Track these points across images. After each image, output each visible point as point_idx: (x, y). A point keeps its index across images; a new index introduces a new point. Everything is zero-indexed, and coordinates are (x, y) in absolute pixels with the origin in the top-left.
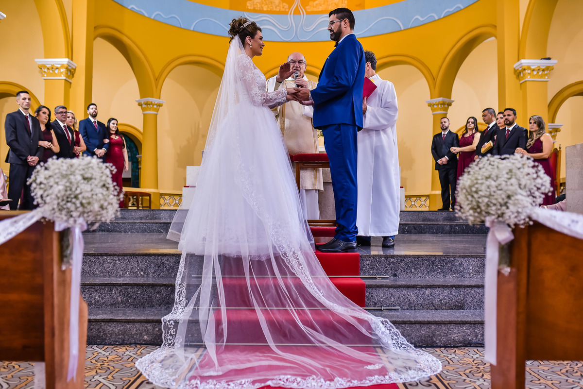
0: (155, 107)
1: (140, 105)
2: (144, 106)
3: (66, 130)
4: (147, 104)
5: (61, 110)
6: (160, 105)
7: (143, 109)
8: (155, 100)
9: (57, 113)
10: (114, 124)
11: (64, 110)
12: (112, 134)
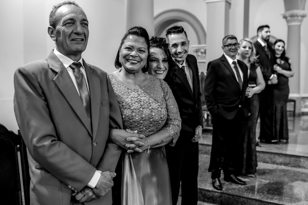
0: (300, 18)
1: (285, 17)
2: (289, 18)
3: (236, 67)
4: (292, 16)
5: (230, 41)
6: (303, 16)
7: (288, 22)
8: (300, 12)
9: (225, 46)
10: (279, 46)
11: (233, 41)
12: (277, 58)
